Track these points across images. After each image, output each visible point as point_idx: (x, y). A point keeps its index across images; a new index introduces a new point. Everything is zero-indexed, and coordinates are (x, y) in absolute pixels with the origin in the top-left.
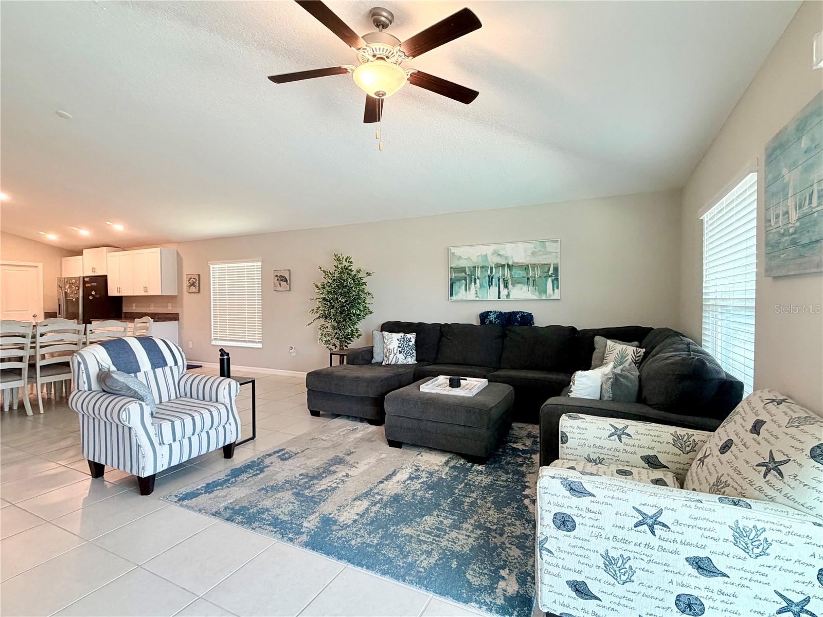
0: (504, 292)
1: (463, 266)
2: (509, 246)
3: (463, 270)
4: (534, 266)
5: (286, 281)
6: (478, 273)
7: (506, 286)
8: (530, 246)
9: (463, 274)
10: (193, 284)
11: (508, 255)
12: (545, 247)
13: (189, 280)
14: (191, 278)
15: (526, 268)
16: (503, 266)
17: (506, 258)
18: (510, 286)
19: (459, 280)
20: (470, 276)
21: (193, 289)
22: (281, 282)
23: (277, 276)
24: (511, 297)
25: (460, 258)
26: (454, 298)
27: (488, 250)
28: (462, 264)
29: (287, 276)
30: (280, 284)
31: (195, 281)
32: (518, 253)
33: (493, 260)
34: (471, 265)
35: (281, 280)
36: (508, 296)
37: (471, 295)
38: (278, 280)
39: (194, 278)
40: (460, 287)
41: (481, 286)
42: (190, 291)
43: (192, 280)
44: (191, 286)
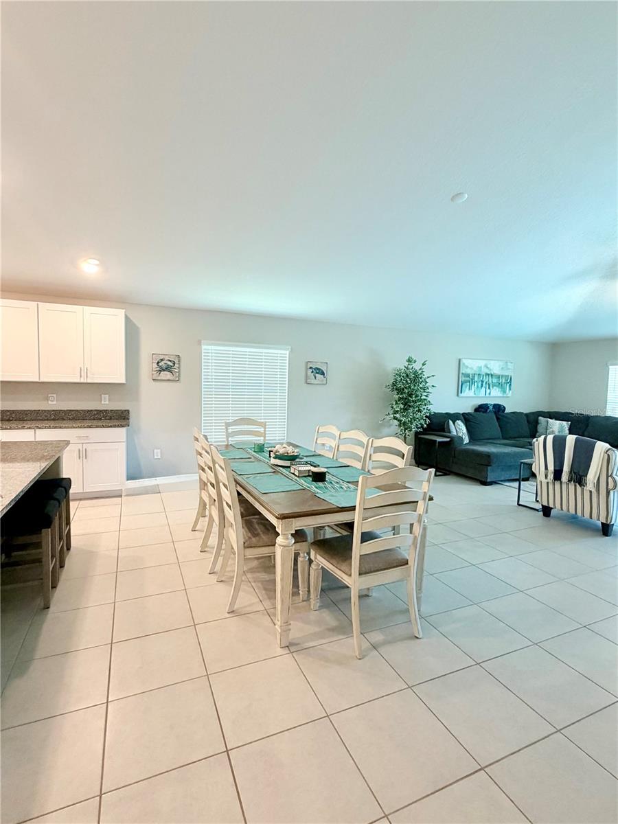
0: (488, 391)
1: (468, 372)
2: (492, 362)
3: (468, 375)
4: (502, 376)
5: (323, 374)
6: (476, 379)
7: (489, 388)
8: (501, 363)
9: (468, 379)
10: (168, 369)
11: (491, 368)
12: (507, 365)
13: (158, 363)
14: (162, 360)
15: (498, 377)
16: (489, 375)
17: (490, 370)
18: (491, 388)
19: (466, 382)
20: (472, 379)
21: (166, 375)
22: (317, 375)
23: (311, 368)
24: (491, 395)
25: (467, 367)
26: (462, 395)
27: (482, 363)
28: (469, 371)
29: (324, 369)
30: (315, 377)
31: (171, 364)
32: (496, 367)
33: (485, 371)
34: (473, 372)
35: (317, 373)
36: (490, 394)
37: (471, 393)
38: (312, 372)
39: (170, 361)
40: (466, 387)
41: (478, 387)
42: (159, 378)
43: (165, 362)
44: (164, 370)
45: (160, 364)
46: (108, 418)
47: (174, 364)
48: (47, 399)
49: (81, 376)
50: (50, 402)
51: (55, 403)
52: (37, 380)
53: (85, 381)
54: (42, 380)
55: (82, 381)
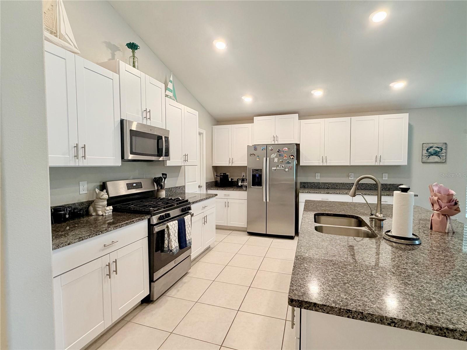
10: (436, 154)
13: (428, 150)
14: (431, 147)
42: (428, 161)
43: (433, 148)
44: (432, 155)
45: (429, 151)
46: (387, 189)
47: (442, 150)
48: (348, 176)
49: (376, 161)
50: (350, 178)
51: (353, 179)
52: (349, 164)
53: (379, 164)
54: (351, 164)
55: (377, 164)
